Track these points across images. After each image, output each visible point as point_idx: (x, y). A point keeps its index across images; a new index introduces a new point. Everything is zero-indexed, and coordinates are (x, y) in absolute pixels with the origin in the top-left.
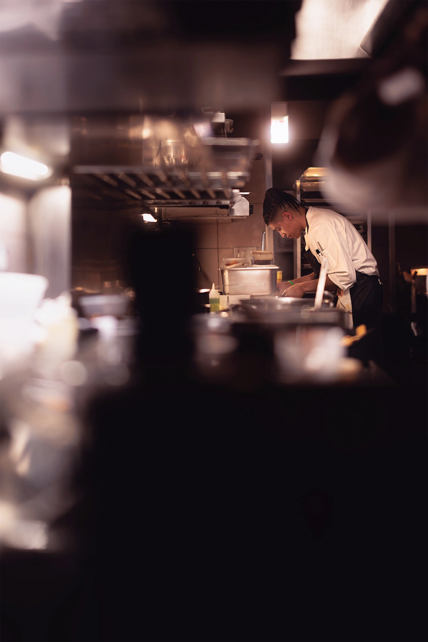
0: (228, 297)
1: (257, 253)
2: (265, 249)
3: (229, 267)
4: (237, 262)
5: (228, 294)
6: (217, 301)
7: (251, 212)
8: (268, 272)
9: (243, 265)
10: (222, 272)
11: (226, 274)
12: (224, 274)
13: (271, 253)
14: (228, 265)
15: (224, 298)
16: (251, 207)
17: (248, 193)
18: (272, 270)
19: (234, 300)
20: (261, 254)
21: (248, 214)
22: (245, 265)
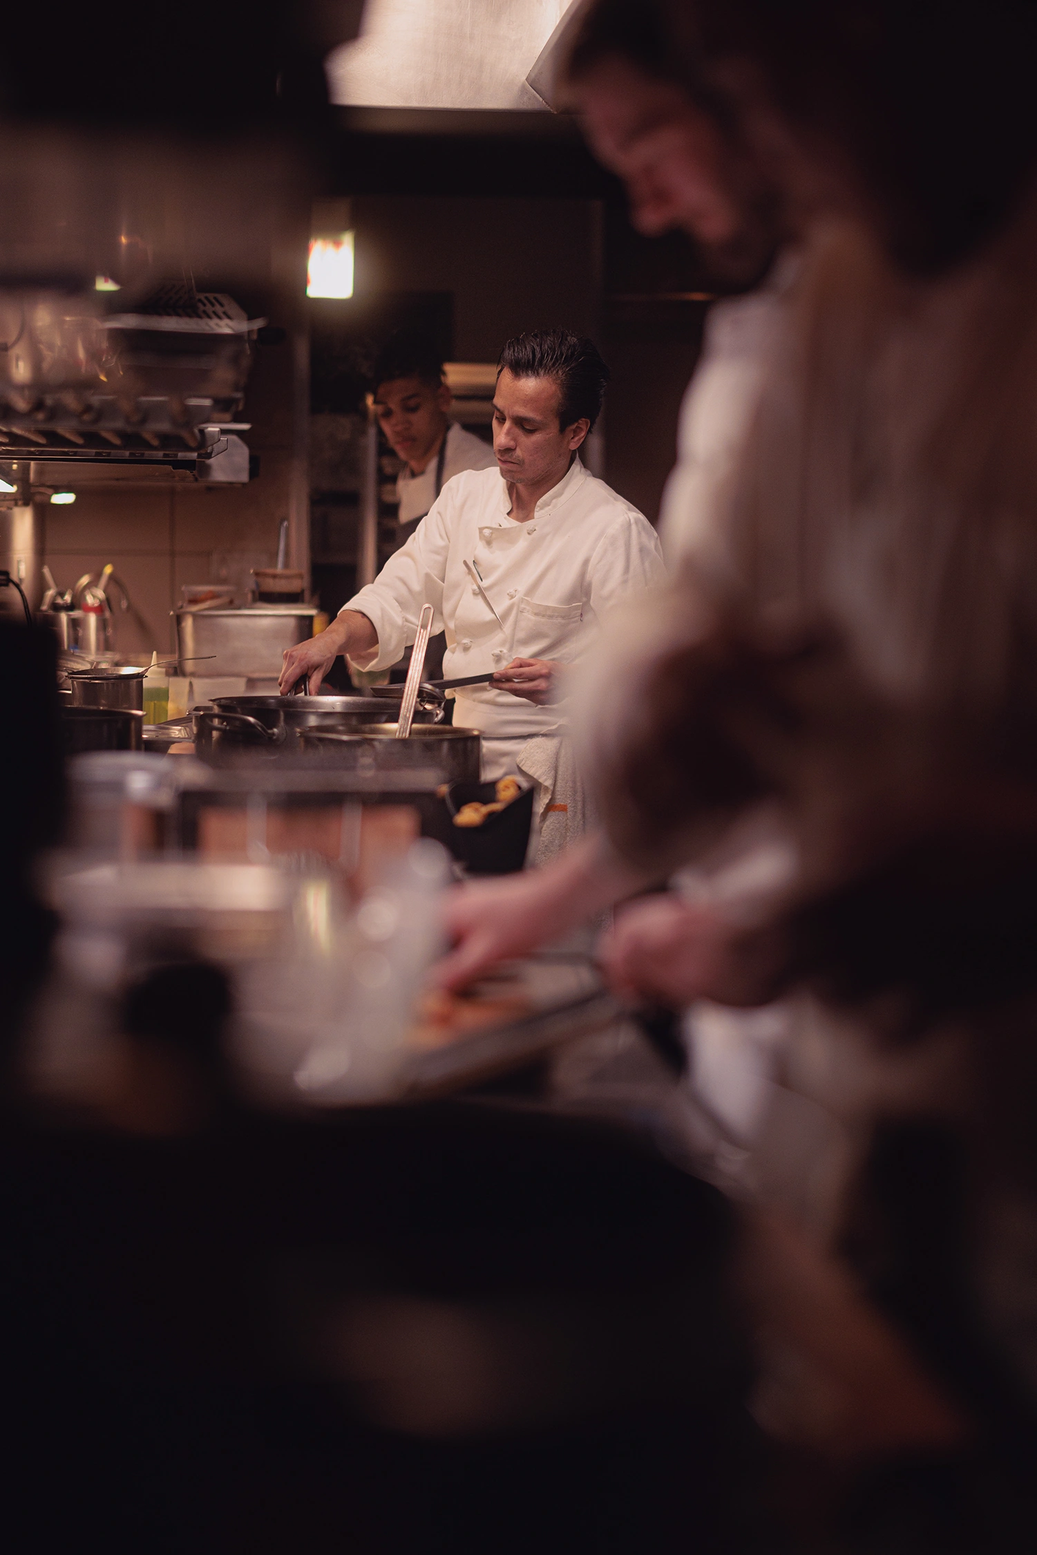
0: (191, 684)
1: (266, 575)
2: (286, 565)
3: (194, 608)
4: (214, 596)
5: (193, 675)
6: (162, 695)
7: (254, 472)
8: (292, 622)
9: (231, 602)
10: (179, 619)
11: (188, 624)
12: (183, 624)
13: (300, 576)
14: (194, 601)
15: (179, 686)
16: (254, 461)
17: (245, 427)
18: (301, 618)
19: (206, 691)
20: (275, 576)
21: (244, 477)
22: (237, 602)
